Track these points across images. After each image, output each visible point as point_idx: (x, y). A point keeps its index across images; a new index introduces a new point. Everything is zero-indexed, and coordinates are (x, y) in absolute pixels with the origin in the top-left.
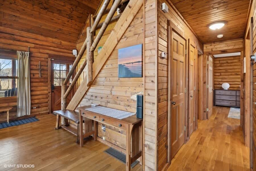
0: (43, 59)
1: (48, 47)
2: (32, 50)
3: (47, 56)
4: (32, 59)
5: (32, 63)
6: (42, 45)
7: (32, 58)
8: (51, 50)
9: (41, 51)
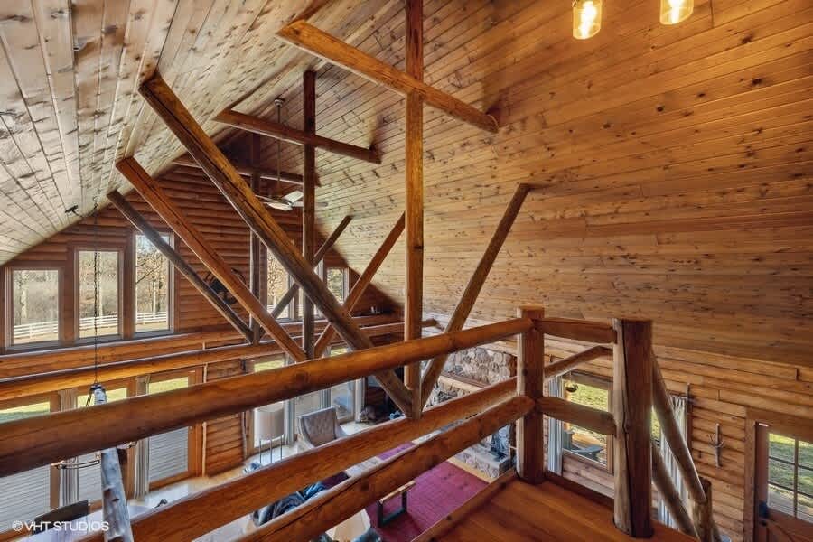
0: (729, 419)
1: (744, 388)
2: (697, 391)
3: (741, 411)
4: (697, 413)
5: (696, 423)
6: (725, 380)
7: (698, 411)
8: (756, 395)
9: (724, 395)
